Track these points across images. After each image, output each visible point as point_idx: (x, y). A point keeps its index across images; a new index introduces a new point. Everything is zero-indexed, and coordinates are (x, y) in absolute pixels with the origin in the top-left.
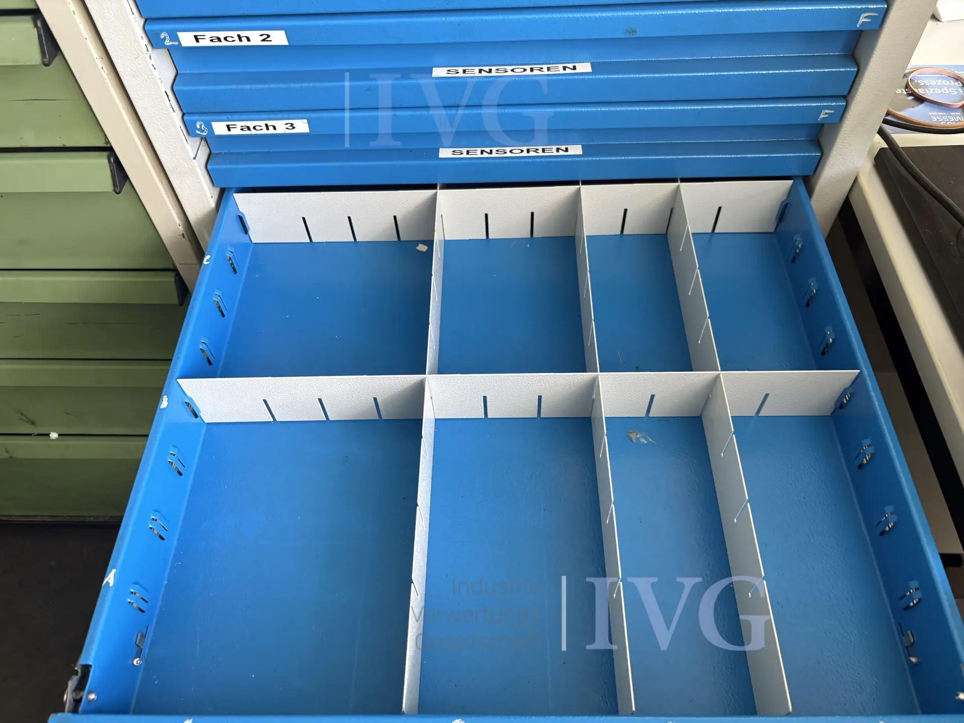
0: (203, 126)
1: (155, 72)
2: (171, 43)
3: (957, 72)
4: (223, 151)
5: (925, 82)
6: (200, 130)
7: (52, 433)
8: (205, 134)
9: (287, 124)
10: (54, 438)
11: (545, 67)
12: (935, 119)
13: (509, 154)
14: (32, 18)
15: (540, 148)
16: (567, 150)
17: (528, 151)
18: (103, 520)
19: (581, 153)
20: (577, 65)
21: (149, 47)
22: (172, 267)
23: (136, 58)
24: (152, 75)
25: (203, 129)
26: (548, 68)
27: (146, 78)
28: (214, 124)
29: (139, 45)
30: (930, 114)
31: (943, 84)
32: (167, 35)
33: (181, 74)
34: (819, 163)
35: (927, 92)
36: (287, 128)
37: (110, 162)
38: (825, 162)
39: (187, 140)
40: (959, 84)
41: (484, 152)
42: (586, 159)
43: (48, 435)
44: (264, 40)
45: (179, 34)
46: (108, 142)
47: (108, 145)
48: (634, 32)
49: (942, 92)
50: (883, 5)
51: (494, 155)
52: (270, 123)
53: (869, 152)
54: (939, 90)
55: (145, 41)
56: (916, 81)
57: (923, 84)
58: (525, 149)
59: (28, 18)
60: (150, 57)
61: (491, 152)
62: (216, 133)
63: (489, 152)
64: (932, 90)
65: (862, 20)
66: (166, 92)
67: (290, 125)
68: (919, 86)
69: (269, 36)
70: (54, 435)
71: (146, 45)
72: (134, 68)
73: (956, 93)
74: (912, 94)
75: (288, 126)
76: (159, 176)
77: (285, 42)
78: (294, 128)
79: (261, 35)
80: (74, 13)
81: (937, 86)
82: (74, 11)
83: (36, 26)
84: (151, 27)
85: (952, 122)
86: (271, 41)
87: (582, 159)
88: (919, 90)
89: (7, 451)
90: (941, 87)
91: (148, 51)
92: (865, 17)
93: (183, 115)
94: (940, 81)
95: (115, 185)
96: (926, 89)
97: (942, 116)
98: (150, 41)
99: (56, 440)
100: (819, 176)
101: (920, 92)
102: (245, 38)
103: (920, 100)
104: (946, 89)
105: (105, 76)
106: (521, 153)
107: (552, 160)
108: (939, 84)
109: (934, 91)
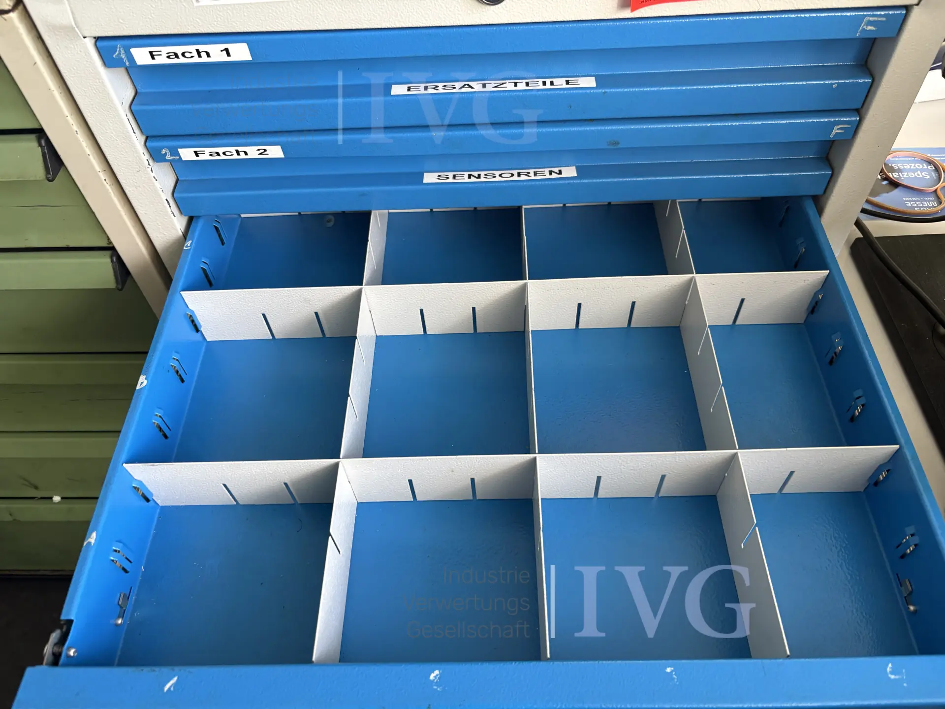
1: (157, 184)
2: (172, 158)
3: (929, 155)
5: (899, 165)
11: (532, 171)
12: (909, 204)
14: (36, 136)
20: (563, 169)
21: (151, 162)
23: (138, 172)
24: (154, 186)
26: (534, 172)
27: (148, 188)
29: (140, 159)
30: (904, 199)
31: (916, 168)
32: (168, 151)
33: (181, 180)
35: (901, 176)
40: (932, 168)
44: (261, 154)
45: (179, 150)
48: (616, 143)
49: (916, 177)
50: (855, 117)
54: (913, 174)
55: (146, 156)
56: (890, 165)
57: (897, 168)
59: (33, 137)
60: (152, 170)
64: (906, 174)
65: (836, 130)
66: (167, 200)
68: (892, 170)
69: (265, 150)
71: (147, 160)
72: (136, 180)
73: (929, 177)
74: (887, 178)
77: (280, 155)
79: (258, 150)
80: (77, 133)
81: (910, 170)
82: (76, 131)
83: (40, 145)
84: (152, 144)
85: (926, 207)
86: (268, 154)
88: (893, 174)
89: (11, 515)
90: (914, 171)
91: (149, 165)
92: (838, 129)
94: (913, 165)
96: (900, 173)
97: (916, 201)
98: (151, 155)
101: (894, 176)
102: (243, 153)
103: (894, 184)
104: (919, 172)
105: (108, 187)
108: (912, 168)
109: (907, 175)
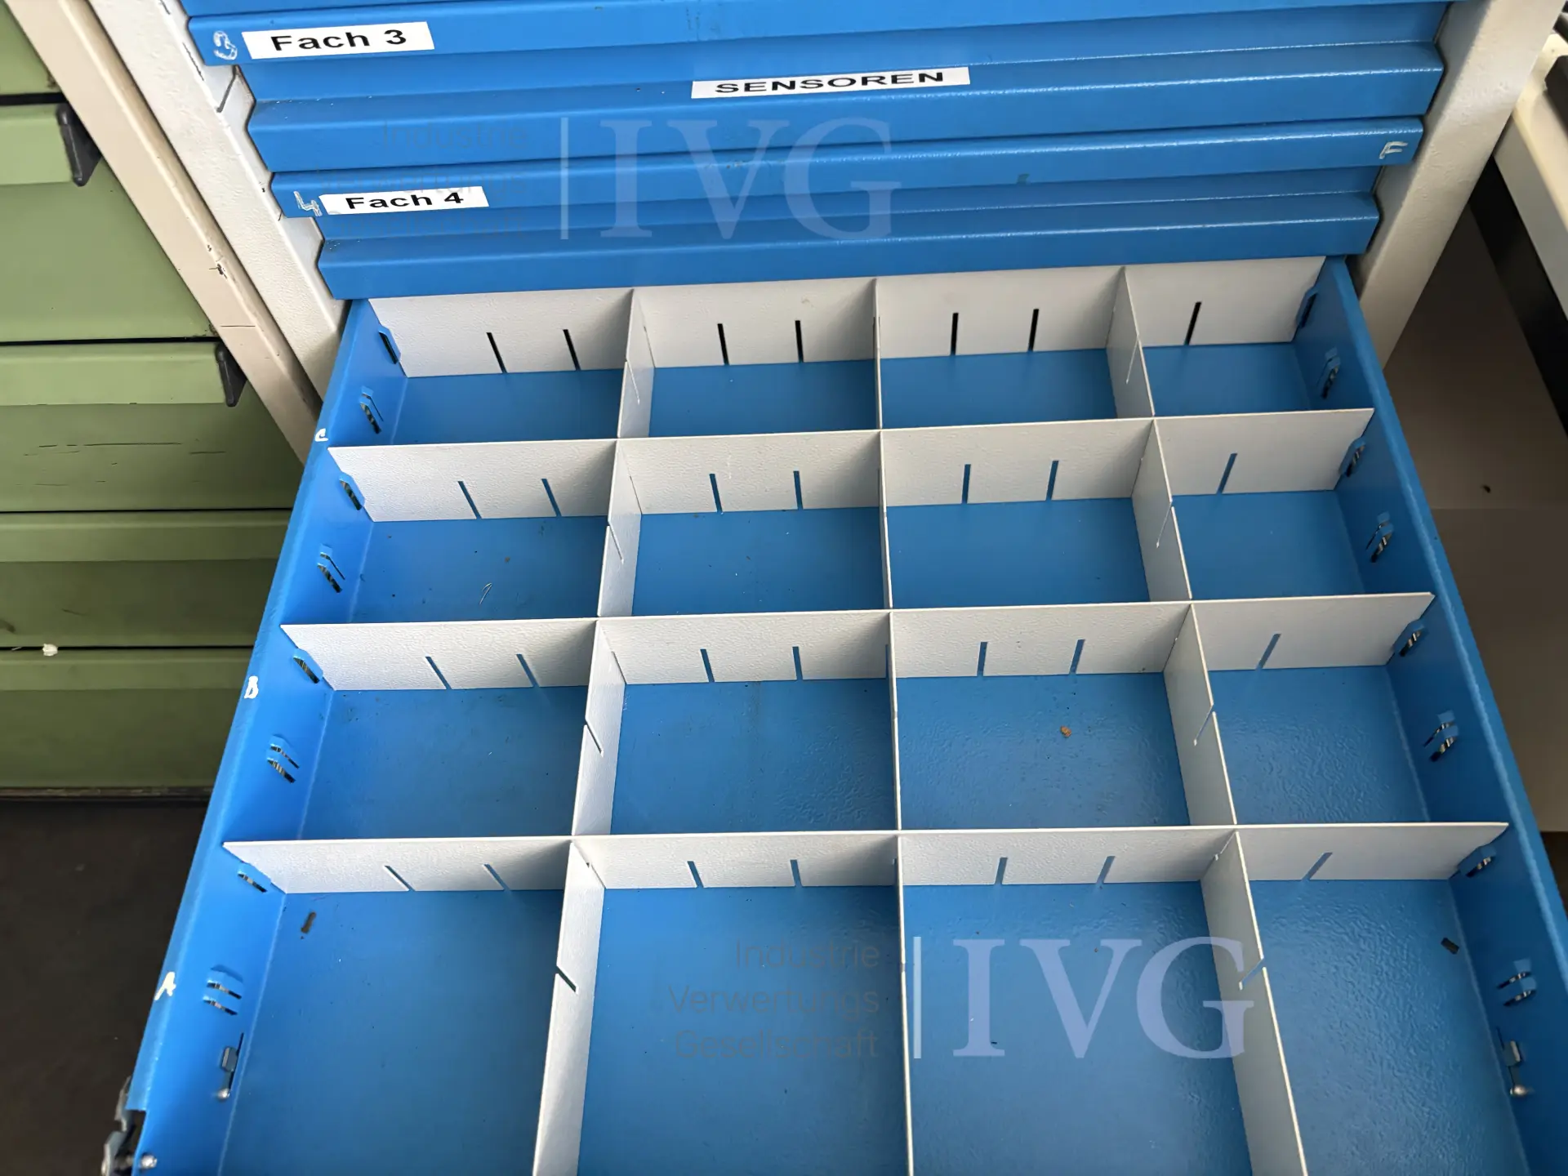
0: (227, 42)
4: (278, 99)
6: (222, 49)
7: (45, 645)
8: (233, 58)
9: (388, 32)
10: (49, 655)
13: (827, 88)
15: (888, 75)
16: (940, 77)
17: (865, 81)
18: (158, 794)
19: (968, 82)
22: (209, 334)
25: (228, 48)
28: (248, 37)
34: (1438, 90)
36: (390, 42)
37: (60, 122)
38: (1452, 85)
39: (200, 73)
41: (779, 86)
42: (978, 93)
43: (40, 648)
46: (54, 83)
47: (54, 90)
51: (798, 90)
52: (355, 30)
53: (1536, 70)
58: (858, 77)
61: (792, 86)
62: (254, 56)
63: (788, 85)
67: (395, 34)
70: (50, 650)
75: (391, 37)
76: (156, 149)
78: (403, 40)
87: (970, 94)
93: (190, 19)
95: (74, 168)
99: (54, 656)
100: (1440, 114)
106: (851, 84)
107: (911, 96)
